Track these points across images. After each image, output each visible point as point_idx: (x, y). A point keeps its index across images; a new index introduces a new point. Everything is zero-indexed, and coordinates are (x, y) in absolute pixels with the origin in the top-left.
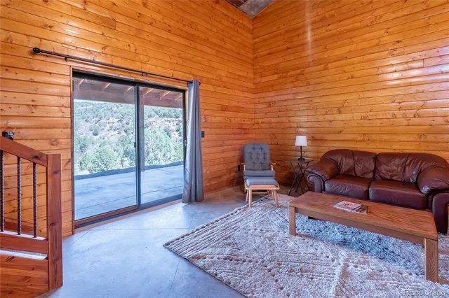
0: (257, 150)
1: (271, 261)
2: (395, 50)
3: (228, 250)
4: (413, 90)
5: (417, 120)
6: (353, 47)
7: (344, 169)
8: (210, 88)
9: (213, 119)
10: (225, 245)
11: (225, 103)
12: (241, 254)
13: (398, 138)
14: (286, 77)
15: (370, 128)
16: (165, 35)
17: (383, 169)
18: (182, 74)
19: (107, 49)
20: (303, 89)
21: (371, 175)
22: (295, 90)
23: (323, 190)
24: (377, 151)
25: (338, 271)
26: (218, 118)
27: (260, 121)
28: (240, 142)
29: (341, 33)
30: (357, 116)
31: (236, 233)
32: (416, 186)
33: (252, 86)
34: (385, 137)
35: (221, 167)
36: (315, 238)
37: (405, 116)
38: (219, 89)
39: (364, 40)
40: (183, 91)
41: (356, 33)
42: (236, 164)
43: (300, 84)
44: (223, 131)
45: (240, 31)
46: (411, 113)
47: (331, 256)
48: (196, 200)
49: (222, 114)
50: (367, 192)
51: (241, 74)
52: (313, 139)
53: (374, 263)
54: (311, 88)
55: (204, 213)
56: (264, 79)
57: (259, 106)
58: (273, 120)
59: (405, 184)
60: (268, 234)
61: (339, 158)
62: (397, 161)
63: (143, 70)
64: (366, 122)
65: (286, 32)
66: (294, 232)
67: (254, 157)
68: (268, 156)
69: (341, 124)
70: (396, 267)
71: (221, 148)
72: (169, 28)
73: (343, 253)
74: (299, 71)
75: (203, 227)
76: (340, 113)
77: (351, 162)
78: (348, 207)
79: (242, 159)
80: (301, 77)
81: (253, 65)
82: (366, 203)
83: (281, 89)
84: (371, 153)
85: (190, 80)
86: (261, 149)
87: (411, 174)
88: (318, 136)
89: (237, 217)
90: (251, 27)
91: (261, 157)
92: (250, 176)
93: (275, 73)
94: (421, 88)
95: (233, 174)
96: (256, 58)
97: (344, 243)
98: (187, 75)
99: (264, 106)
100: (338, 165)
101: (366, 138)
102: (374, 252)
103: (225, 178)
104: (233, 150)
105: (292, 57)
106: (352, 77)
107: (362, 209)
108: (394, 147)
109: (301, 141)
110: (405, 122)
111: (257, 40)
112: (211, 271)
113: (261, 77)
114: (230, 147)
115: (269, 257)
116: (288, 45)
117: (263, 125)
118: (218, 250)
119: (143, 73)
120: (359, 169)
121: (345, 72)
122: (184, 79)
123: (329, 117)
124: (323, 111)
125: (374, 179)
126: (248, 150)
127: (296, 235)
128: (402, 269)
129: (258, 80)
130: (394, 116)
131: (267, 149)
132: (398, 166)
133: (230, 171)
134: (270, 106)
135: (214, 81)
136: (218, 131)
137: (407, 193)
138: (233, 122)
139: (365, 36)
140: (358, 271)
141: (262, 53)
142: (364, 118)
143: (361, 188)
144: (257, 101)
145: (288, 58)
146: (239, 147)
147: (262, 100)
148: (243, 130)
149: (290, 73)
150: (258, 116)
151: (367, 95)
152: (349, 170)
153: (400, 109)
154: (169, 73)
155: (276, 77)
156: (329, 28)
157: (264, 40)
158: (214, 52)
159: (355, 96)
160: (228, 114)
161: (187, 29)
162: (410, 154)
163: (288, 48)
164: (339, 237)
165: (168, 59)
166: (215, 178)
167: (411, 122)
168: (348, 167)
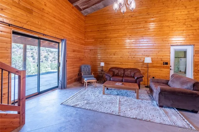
0: (86, 68)
1: (100, 102)
2: (130, 38)
3: (86, 102)
4: (133, 50)
5: (134, 59)
6: (119, 35)
7: (115, 73)
8: (69, 42)
9: (70, 55)
10: (84, 100)
11: (74, 48)
12: (90, 101)
13: (129, 64)
14: (97, 41)
15: (123, 61)
16: (53, 19)
17: (126, 73)
18: (59, 36)
19: (28, 22)
20: (103, 46)
21: (123, 75)
22: (100, 46)
23: (110, 80)
24: (124, 68)
25: (118, 101)
26: (72, 55)
27: (87, 56)
28: (79, 64)
29: (115, 29)
30: (119, 56)
31: (86, 97)
32: (134, 77)
33: (84, 42)
34: (126, 63)
35: (72, 74)
36: (110, 94)
37: (131, 58)
38: (73, 43)
39: (122, 33)
40: (59, 43)
41: (120, 30)
42: (77, 73)
43: (102, 44)
44: (73, 60)
45: (81, 20)
46: (133, 57)
47: (115, 98)
48: (64, 88)
49: (73, 53)
50: (122, 80)
51: (80, 37)
52: (105, 64)
53: (126, 98)
54: (106, 46)
55: (70, 92)
56: (89, 40)
57: (86, 50)
58: (92, 56)
59: (131, 77)
60: (96, 95)
61: (114, 70)
62: (129, 70)
63: (44, 33)
64: (121, 59)
65: (98, 25)
66: (104, 94)
67: (85, 70)
68: (90, 70)
69: (114, 59)
70: (130, 98)
71: (73, 67)
72: (55, 16)
73: (118, 97)
74: (102, 40)
75: (73, 96)
76: (114, 55)
77: (118, 71)
78: (119, 84)
79: (80, 71)
80: (102, 42)
81: (84, 34)
82: (123, 83)
83: (95, 45)
84: (123, 68)
85: (63, 39)
86: (88, 67)
87: (132, 74)
88: (107, 63)
89: (83, 92)
90: (84, 20)
91: (88, 70)
92: (86, 77)
93: (93, 39)
94: (135, 50)
95: (76, 77)
96: (86, 32)
97: (118, 95)
98: (61, 37)
99: (88, 50)
100: (114, 72)
101: (121, 64)
102: (125, 95)
103: (73, 79)
104: (77, 67)
105: (99, 34)
106: (118, 44)
107: (123, 84)
108: (128, 66)
109: (102, 64)
110: (131, 59)
111: (87, 25)
112: (83, 107)
113: (88, 39)
114: (76, 66)
115: (99, 101)
116: (98, 30)
117: (88, 58)
118: (82, 102)
119: (44, 35)
120: (120, 73)
121: (116, 42)
122: (60, 38)
123: (111, 56)
124: (109, 54)
125: (123, 76)
126: (83, 67)
127: (105, 94)
128: (132, 98)
129: (87, 40)
130: (129, 57)
131: (90, 67)
132: (129, 72)
133: (75, 76)
134: (91, 51)
135: (71, 40)
136: (72, 60)
137: (132, 79)
138: (77, 56)
139: (122, 32)
140: (123, 100)
141: (88, 31)
142: (121, 57)
143: (121, 79)
144: (86, 48)
145: (98, 34)
146: (78, 66)
147: (87, 48)
148: (80, 59)
149: (98, 40)
150: (86, 54)
151: (122, 50)
152: (117, 74)
153: (130, 55)
154: (54, 35)
155: (93, 40)
156: (112, 27)
157: (89, 26)
158: (71, 28)
159: (119, 50)
160: (75, 53)
161: (62, 17)
162: (132, 69)
163: (98, 31)
164: (116, 93)
165: (54, 29)
166: (70, 79)
167: (133, 59)
168: (117, 73)
